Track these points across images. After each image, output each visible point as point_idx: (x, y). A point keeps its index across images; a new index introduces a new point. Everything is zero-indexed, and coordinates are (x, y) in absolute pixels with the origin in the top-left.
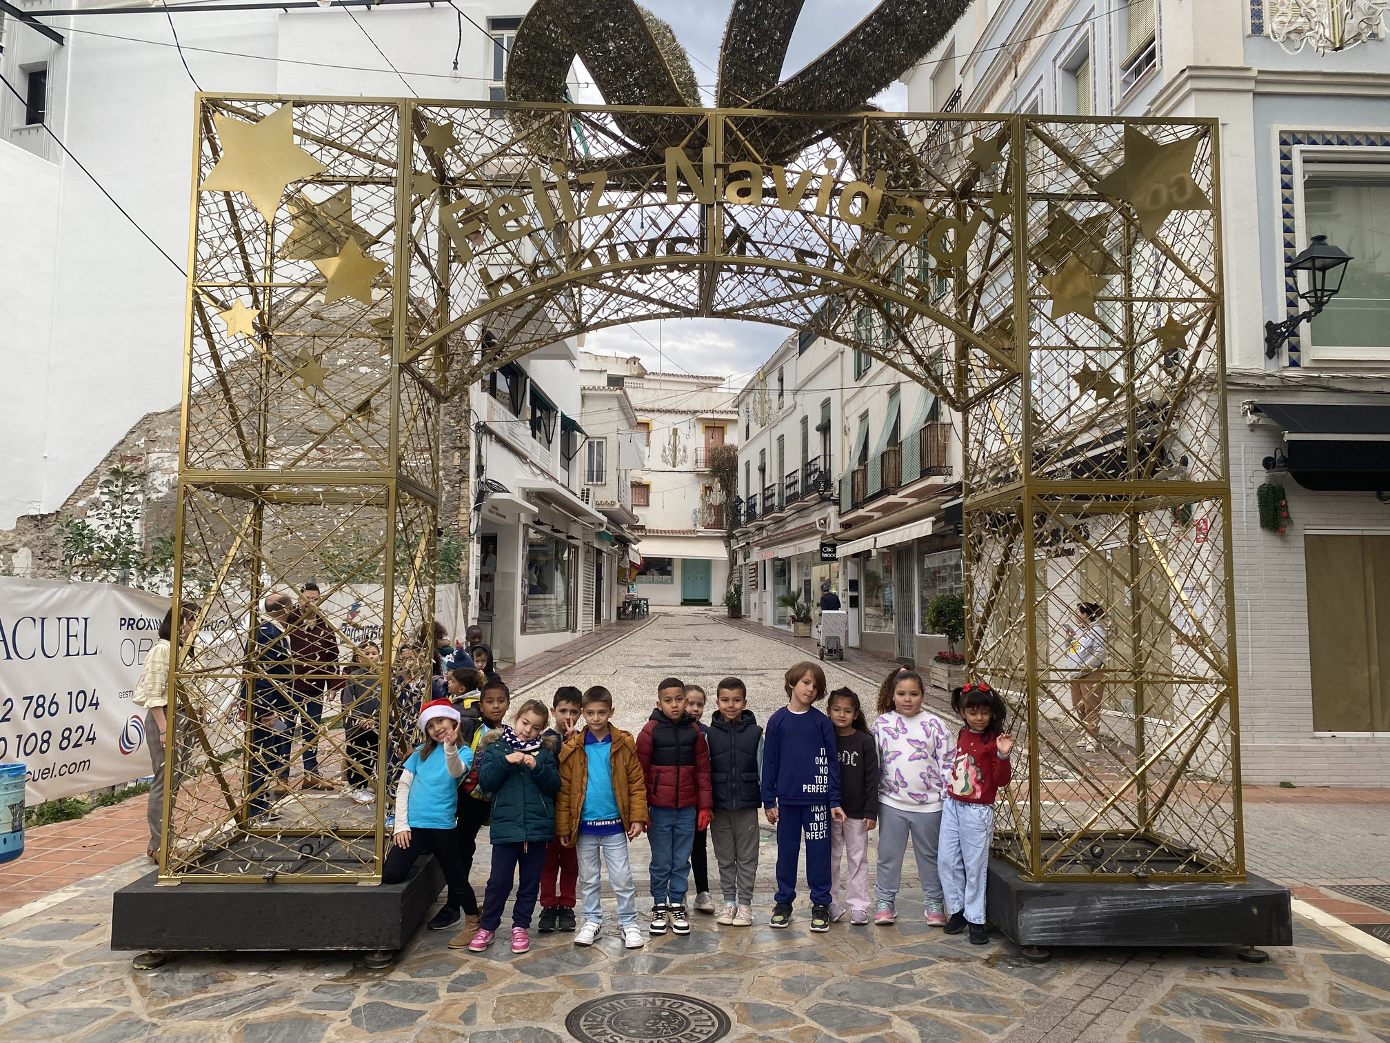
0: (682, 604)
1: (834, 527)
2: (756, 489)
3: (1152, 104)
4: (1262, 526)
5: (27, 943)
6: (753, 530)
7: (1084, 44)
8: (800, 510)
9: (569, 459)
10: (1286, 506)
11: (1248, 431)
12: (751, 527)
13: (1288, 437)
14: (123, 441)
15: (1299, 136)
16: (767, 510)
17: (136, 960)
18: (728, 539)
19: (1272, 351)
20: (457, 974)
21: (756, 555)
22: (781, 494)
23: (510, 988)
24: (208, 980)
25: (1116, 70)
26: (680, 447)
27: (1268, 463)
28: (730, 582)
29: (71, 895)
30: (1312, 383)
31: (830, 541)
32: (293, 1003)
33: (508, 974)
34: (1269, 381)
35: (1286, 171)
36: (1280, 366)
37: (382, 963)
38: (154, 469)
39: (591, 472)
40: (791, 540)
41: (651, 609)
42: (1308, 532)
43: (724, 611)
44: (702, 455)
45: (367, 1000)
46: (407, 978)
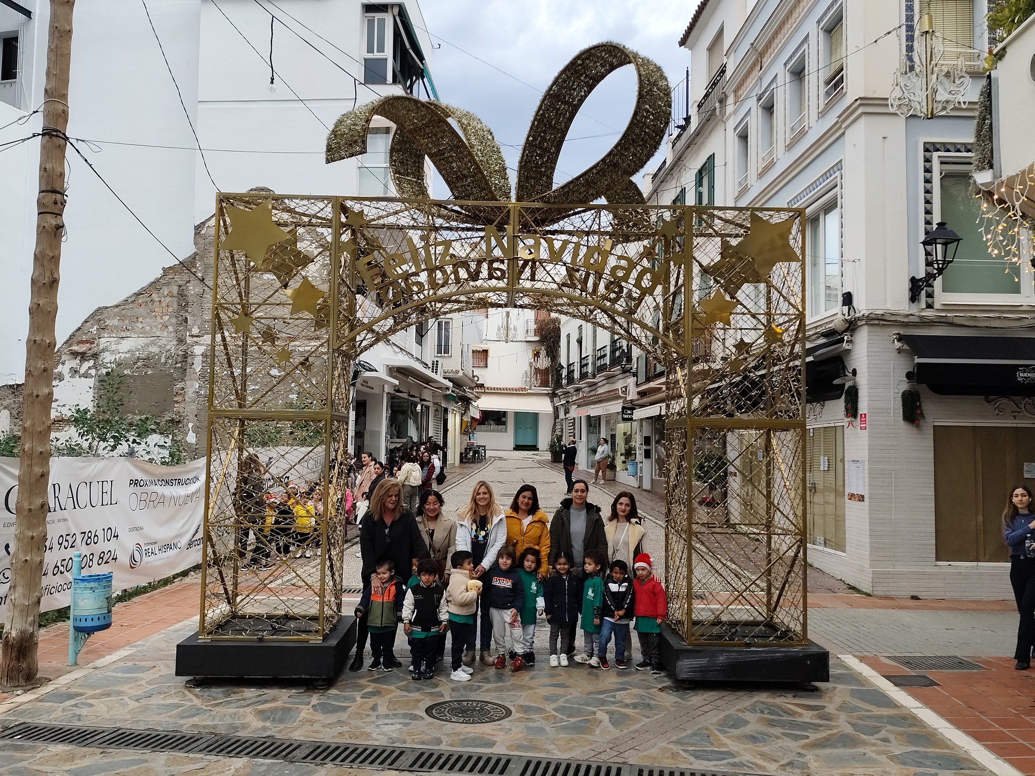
0: (514, 449)
1: (632, 395)
2: (575, 358)
3: (839, 117)
4: (904, 420)
5: (120, 675)
6: (572, 391)
7: (802, 59)
8: (608, 378)
9: (422, 336)
10: (920, 406)
11: (896, 353)
12: (570, 388)
13: (918, 360)
14: (80, 328)
15: (938, 146)
16: (583, 376)
17: (187, 682)
18: (553, 396)
19: (914, 298)
20: (365, 691)
21: (574, 412)
22: (594, 364)
23: (394, 697)
24: (230, 692)
25: (822, 84)
26: (511, 326)
27: (909, 375)
28: (554, 431)
29: (130, 652)
30: (942, 320)
31: (629, 405)
32: (279, 702)
33: (392, 691)
34: (912, 319)
35: (928, 170)
36: (918, 310)
37: (323, 686)
38: (103, 351)
39: (439, 346)
40: (600, 402)
41: (488, 454)
42: (936, 424)
43: (548, 456)
44: (533, 326)
45: (318, 702)
46: (338, 692)
